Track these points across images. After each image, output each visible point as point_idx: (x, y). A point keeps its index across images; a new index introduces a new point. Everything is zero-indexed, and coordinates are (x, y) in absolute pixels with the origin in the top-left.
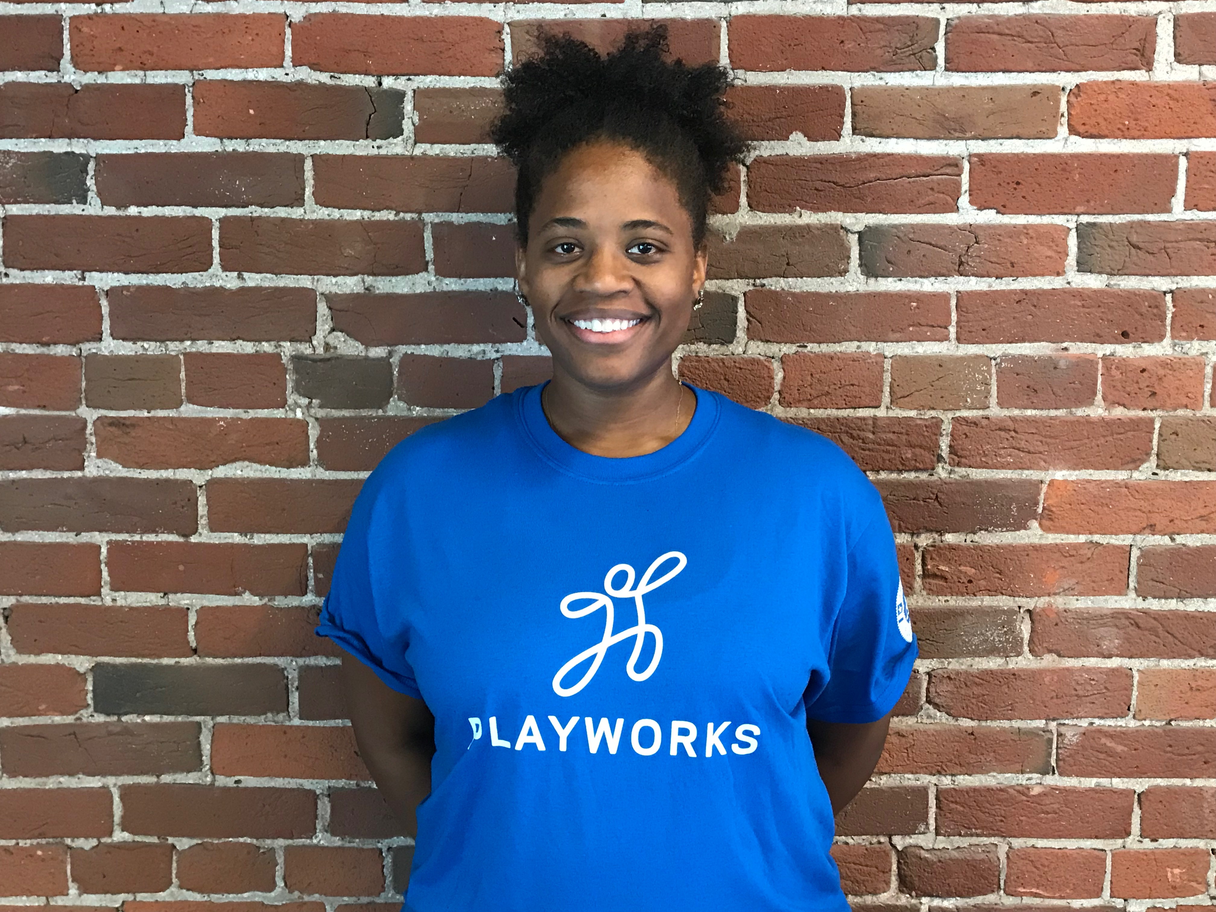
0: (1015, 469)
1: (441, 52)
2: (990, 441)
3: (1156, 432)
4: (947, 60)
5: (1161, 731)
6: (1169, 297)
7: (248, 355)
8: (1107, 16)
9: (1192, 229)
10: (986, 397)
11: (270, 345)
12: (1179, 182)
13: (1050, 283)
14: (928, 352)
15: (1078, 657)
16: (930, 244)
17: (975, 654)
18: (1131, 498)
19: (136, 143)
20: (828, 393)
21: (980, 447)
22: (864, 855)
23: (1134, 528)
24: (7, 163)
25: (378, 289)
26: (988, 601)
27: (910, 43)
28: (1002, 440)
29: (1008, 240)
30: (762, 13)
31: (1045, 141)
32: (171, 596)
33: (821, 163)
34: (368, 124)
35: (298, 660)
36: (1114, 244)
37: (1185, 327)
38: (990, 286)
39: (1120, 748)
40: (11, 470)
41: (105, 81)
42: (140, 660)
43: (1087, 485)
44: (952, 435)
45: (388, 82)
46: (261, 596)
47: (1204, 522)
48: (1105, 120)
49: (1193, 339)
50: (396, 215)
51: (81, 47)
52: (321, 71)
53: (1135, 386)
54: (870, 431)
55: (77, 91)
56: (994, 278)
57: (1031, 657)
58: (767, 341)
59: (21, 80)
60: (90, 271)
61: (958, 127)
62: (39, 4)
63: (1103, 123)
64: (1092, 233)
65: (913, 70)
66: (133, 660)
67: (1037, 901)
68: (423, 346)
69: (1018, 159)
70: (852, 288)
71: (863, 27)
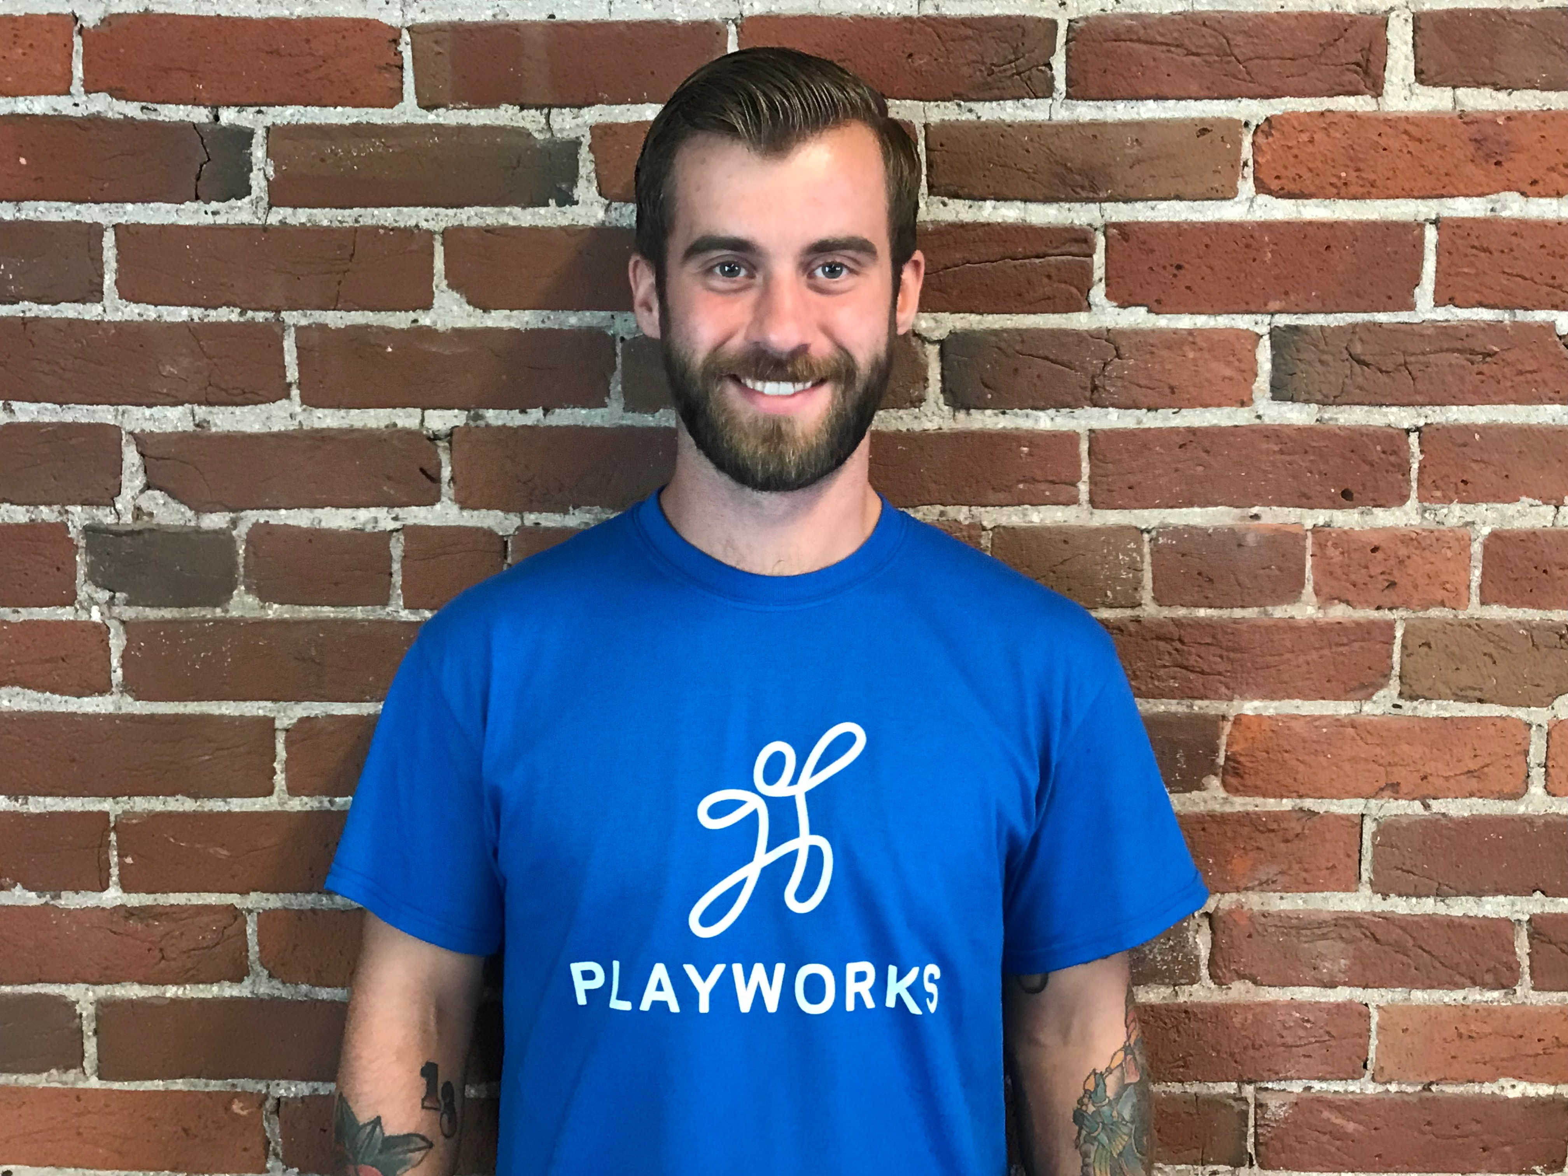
0: (1182, 698)
1: (307, 71)
3: (1398, 642)
4: (1069, 82)
5: (1415, 1100)
6: (1414, 438)
7: (18, 525)
8: (1311, 15)
9: (1447, 334)
10: (1136, 589)
11: (53, 511)
12: (1426, 264)
13: (1230, 418)
14: (1048, 522)
15: (1283, 985)
16: (1046, 358)
18: (1360, 742)
23: (1368, 789)
25: (216, 425)
27: (1012, 57)
28: (1160, 653)
29: (1165, 353)
31: (1219, 203)
34: (198, 179)
35: (96, 988)
36: (1325, 357)
37: (1440, 483)
39: (1351, 1127)
43: (1293, 724)
45: (228, 116)
46: (40, 891)
47: (1475, 780)
48: (1310, 170)
49: (1451, 501)
50: (242, 314)
52: (127, 100)
53: (1364, 571)
56: (1145, 411)
57: (1213, 986)
63: (1306, 175)
64: (1294, 342)
65: (1018, 98)
68: (283, 512)
69: (1178, 230)
70: (931, 425)
71: (941, 33)
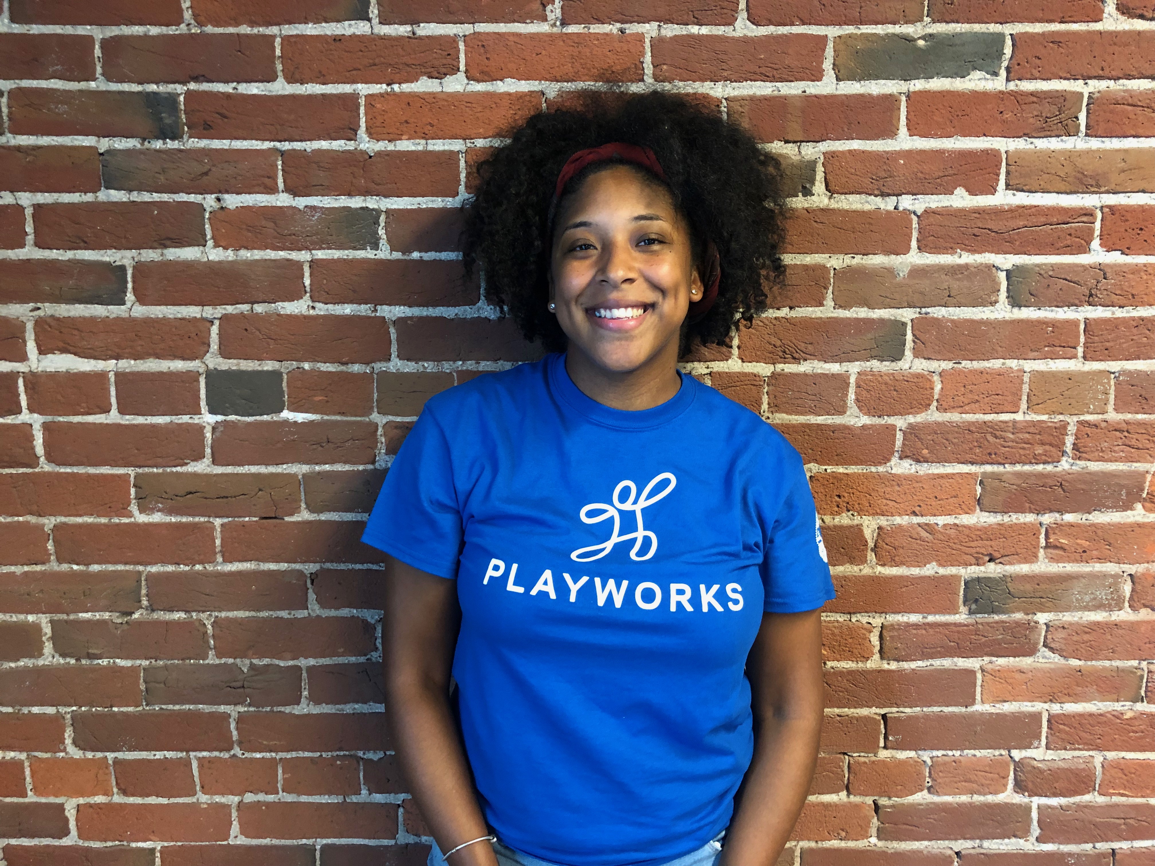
2: (1107, 440)
17: (1085, 608)
19: (419, 199)
20: (977, 401)
21: (1098, 444)
22: (990, 765)
24: (313, 216)
26: (1098, 567)
30: (935, 89)
33: (979, 213)
38: (1113, 313)
40: (317, 464)
41: (394, 149)
44: (1076, 435)
51: (374, 120)
54: (1010, 432)
55: (370, 157)
58: (929, 359)
59: (325, 148)
60: (381, 305)
61: (1094, 183)
62: (340, 85)
67: (1123, 799)
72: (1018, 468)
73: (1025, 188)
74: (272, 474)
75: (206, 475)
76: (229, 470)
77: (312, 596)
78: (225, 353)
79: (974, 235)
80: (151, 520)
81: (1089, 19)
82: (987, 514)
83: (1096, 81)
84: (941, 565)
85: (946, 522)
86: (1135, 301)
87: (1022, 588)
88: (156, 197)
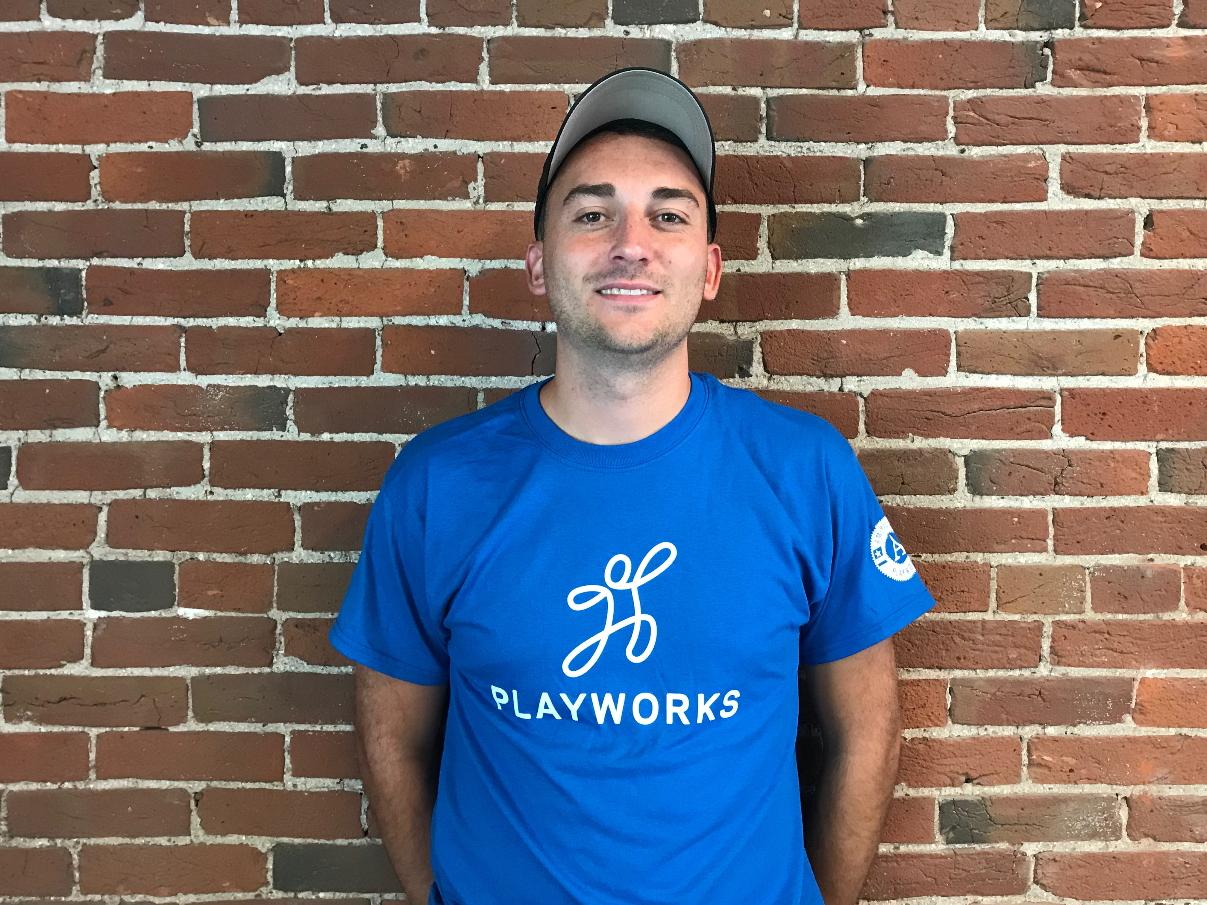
0: (1110, 668)
2: (1087, 642)
4: (1039, 308)
8: (1178, 270)
10: (1082, 603)
13: (1135, 501)
14: (1030, 562)
15: (1172, 841)
16: (1029, 467)
17: (1078, 837)
19: (331, 378)
20: (941, 599)
21: (1077, 647)
24: (217, 395)
26: (1088, 789)
27: (1006, 294)
28: (1097, 641)
29: (1097, 463)
30: (876, 268)
31: (1127, 377)
32: (346, 781)
33: (930, 396)
34: (533, 362)
36: (1189, 467)
38: (1082, 504)
40: (207, 666)
41: (305, 326)
42: (316, 841)
43: (1176, 683)
44: (1053, 638)
48: (1180, 359)
51: (286, 297)
52: (494, 318)
54: (979, 633)
55: (280, 334)
56: (1086, 497)
57: (1129, 841)
59: (232, 325)
60: (286, 489)
61: (1050, 365)
62: (250, 261)
63: (1178, 362)
64: (1171, 458)
65: (1009, 316)
66: (310, 841)
69: (1103, 393)
70: (959, 505)
71: (965, 280)
72: (991, 673)
73: (977, 370)
74: (157, 678)
75: (84, 678)
76: (110, 672)
77: (195, 820)
78: (112, 541)
79: (927, 418)
80: (17, 730)
81: (1031, 199)
82: (959, 726)
83: (1045, 261)
84: (909, 785)
85: (914, 736)
86: (1103, 490)
87: (1004, 813)
88: (49, 375)
